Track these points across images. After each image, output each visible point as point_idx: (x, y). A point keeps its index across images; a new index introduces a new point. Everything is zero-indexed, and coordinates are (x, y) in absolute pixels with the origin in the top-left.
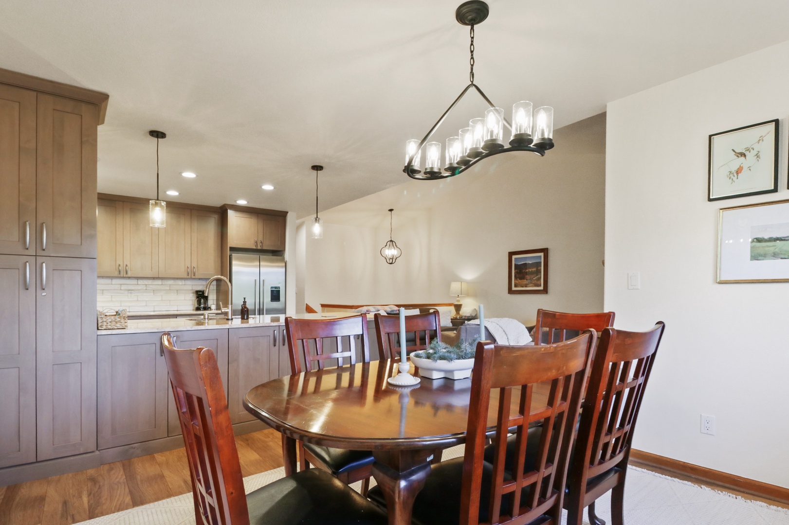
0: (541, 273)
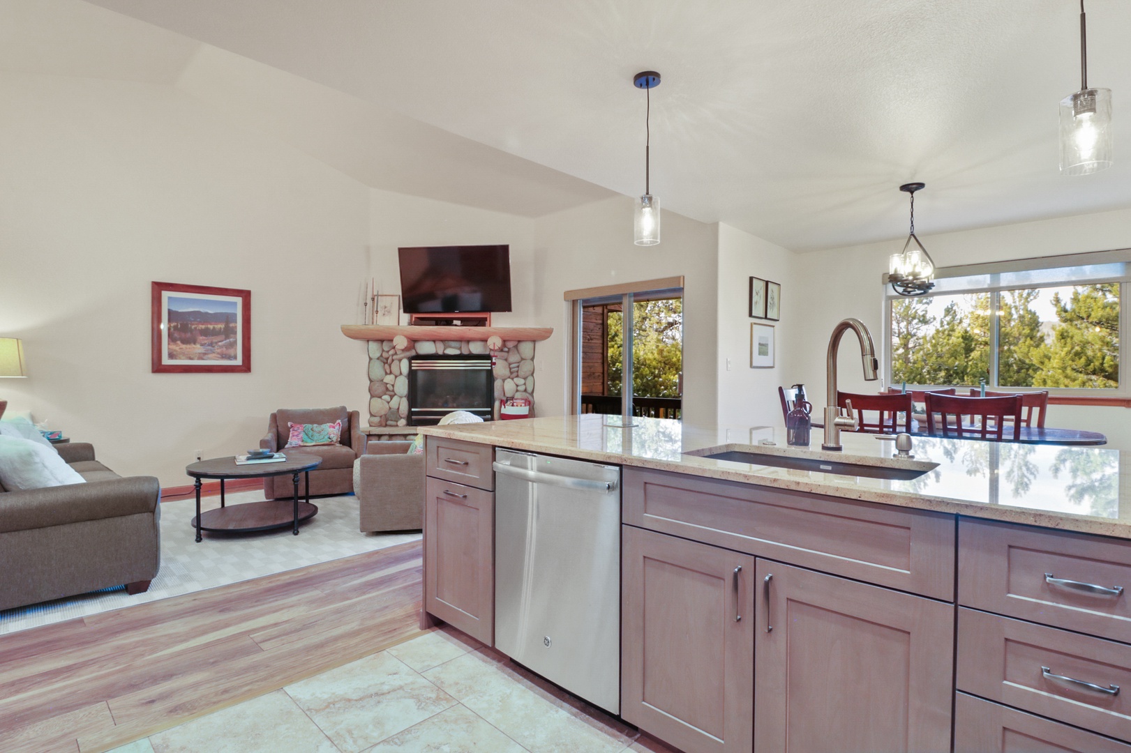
0: (235, 333)
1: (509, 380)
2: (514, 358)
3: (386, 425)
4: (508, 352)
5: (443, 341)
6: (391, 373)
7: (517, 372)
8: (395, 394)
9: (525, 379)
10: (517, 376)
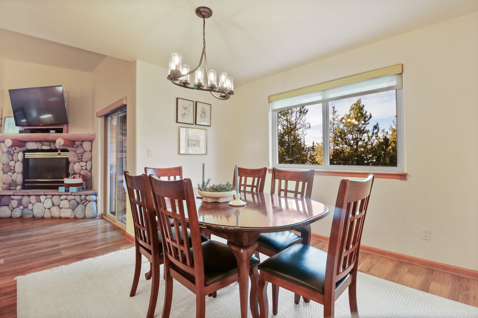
1: (77, 163)
2: (79, 151)
3: (10, 189)
4: (77, 147)
5: (40, 141)
6: (13, 160)
7: (82, 158)
8: (15, 172)
9: (86, 162)
10: (82, 161)
